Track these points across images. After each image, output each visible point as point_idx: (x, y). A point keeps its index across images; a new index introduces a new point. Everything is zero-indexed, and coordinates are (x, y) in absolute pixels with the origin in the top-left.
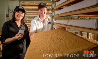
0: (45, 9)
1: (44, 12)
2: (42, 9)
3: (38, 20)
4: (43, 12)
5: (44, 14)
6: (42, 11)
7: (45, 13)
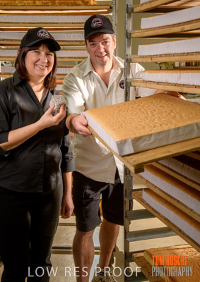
0: (108, 40)
1: (106, 51)
2: (96, 40)
3: (88, 77)
4: (102, 50)
5: (106, 57)
6: (99, 48)
7: (108, 54)
